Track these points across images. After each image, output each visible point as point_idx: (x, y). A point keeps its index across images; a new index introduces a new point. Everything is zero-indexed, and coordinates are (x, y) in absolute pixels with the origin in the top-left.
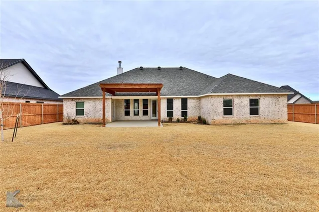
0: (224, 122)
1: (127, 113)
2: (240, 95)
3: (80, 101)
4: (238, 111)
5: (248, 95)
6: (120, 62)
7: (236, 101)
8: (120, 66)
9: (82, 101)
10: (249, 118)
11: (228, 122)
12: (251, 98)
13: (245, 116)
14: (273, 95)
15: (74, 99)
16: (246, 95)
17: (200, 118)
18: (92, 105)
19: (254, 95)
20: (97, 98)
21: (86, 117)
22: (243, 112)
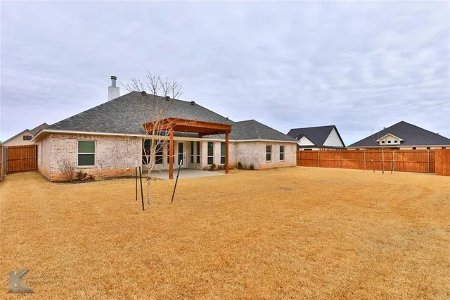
3: (88, 139)
4: (274, 156)
6: (114, 78)
7: (273, 147)
9: (93, 139)
10: (280, 163)
11: (269, 167)
12: (281, 145)
13: (277, 161)
15: (76, 134)
17: (240, 164)
18: (111, 147)
19: (282, 142)
20: (120, 137)
21: (99, 169)
22: (277, 157)
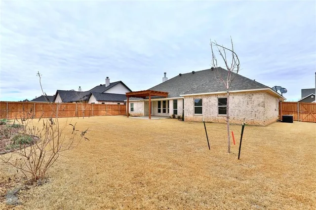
0: (195, 120)
1: (159, 111)
2: (208, 95)
4: (207, 110)
5: (216, 94)
6: (165, 73)
7: (205, 100)
8: (165, 76)
9: (133, 102)
10: (217, 117)
11: (198, 120)
12: (219, 97)
13: (212, 115)
14: (245, 92)
16: (214, 94)
18: (136, 105)
19: (222, 94)
20: (138, 101)
21: (134, 113)
22: (211, 111)
